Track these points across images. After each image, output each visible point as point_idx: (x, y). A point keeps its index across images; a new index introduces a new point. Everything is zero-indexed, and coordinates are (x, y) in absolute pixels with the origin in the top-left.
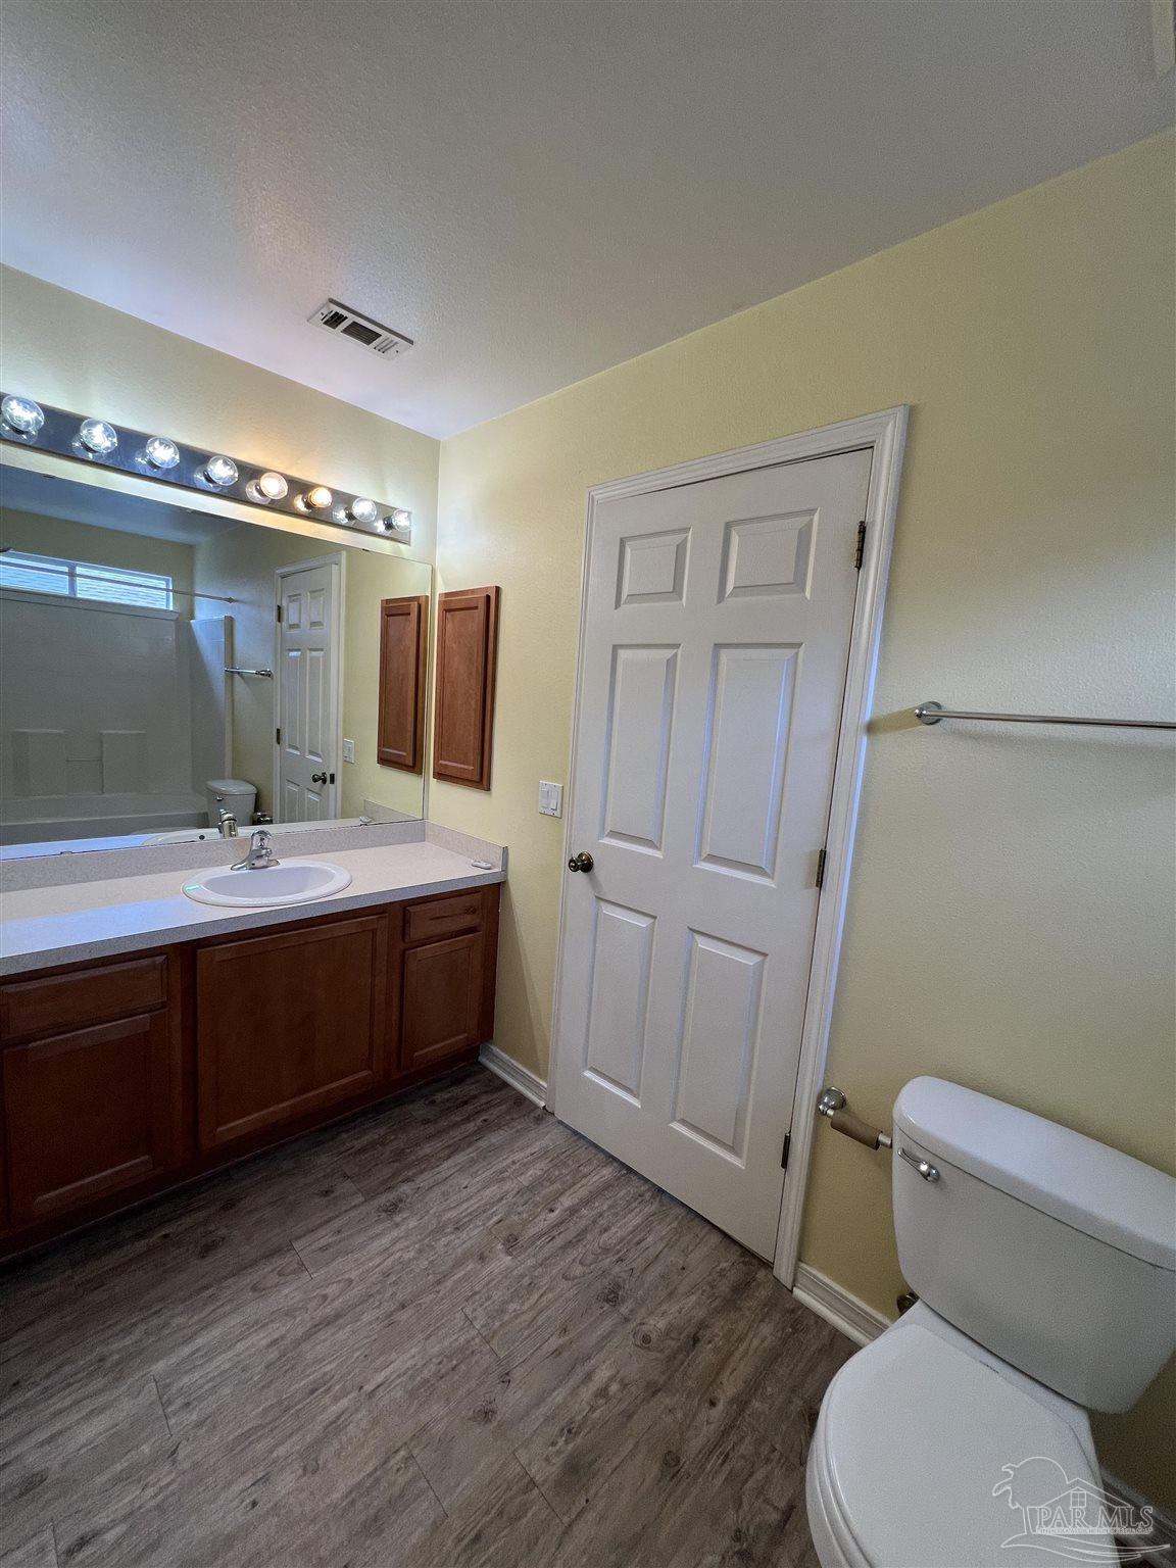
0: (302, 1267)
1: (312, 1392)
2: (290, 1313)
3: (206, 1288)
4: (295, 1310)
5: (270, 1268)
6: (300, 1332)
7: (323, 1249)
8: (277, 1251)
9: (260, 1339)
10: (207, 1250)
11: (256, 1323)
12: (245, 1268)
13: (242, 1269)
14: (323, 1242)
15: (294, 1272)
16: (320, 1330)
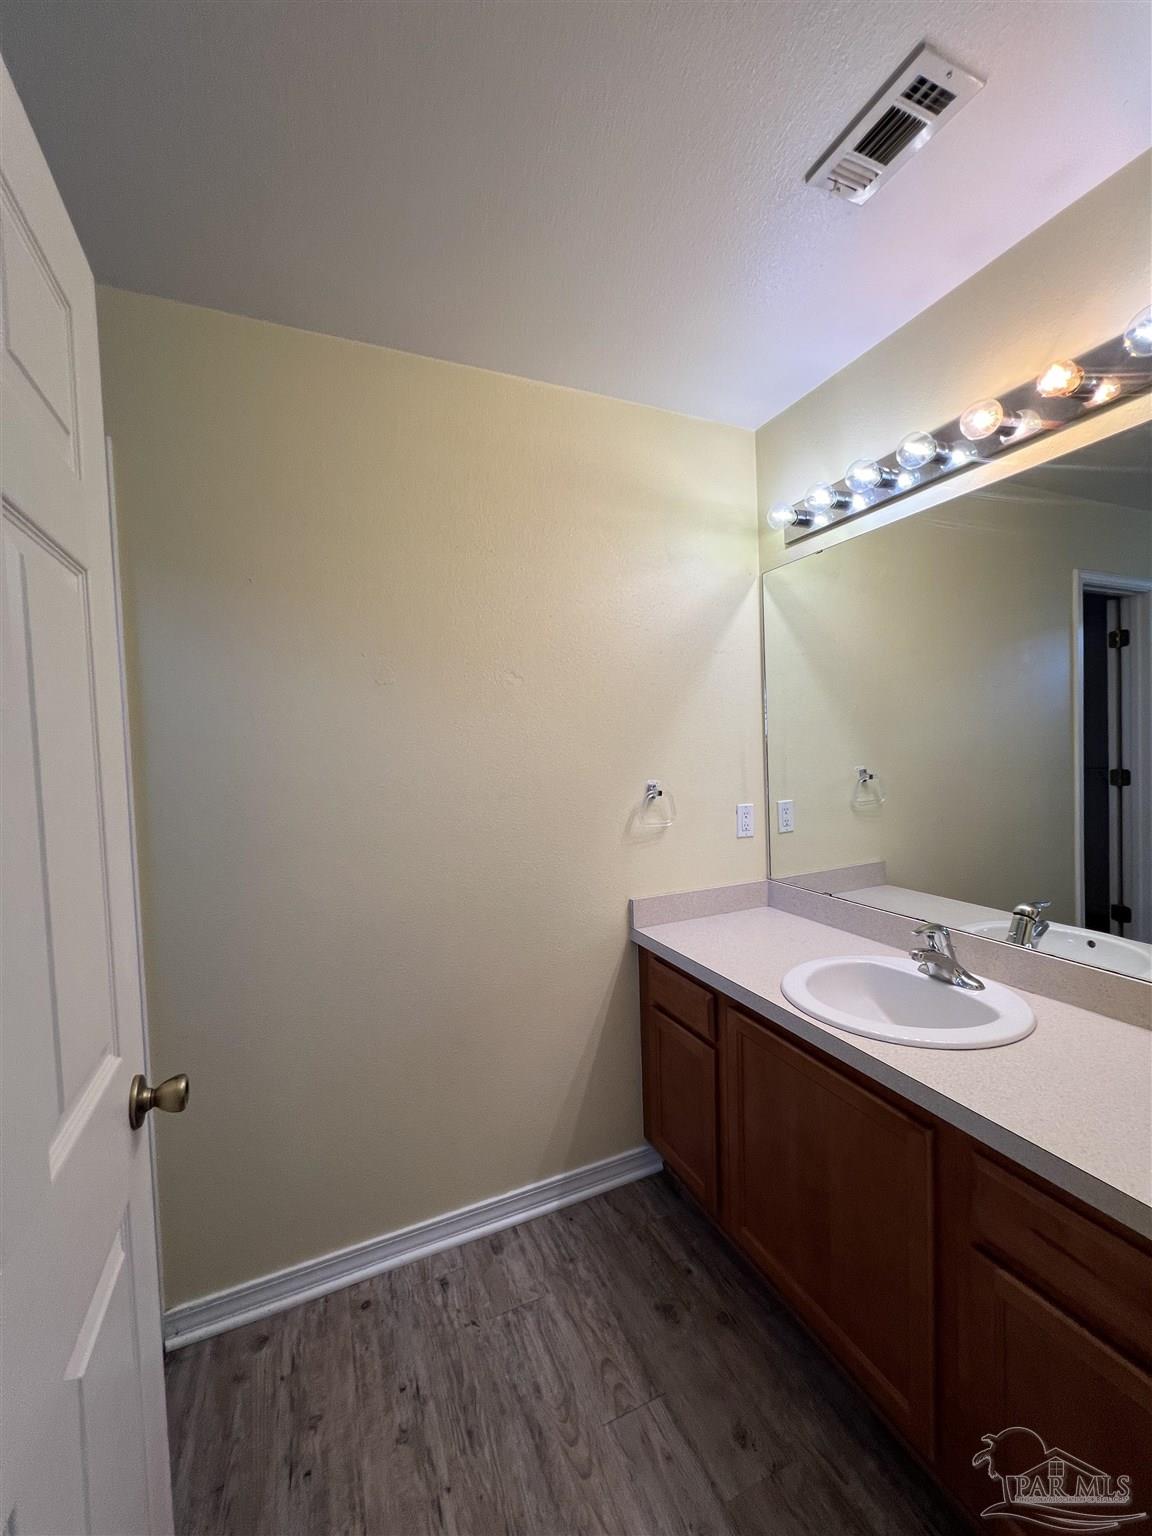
0: (622, 1412)
1: (470, 1433)
2: (567, 1402)
3: (619, 1318)
4: (568, 1410)
5: (629, 1375)
6: (539, 1416)
7: (645, 1439)
8: (650, 1378)
9: (546, 1376)
10: (666, 1311)
11: (565, 1369)
12: (634, 1349)
13: (633, 1345)
14: (655, 1437)
15: (617, 1404)
16: (533, 1438)
